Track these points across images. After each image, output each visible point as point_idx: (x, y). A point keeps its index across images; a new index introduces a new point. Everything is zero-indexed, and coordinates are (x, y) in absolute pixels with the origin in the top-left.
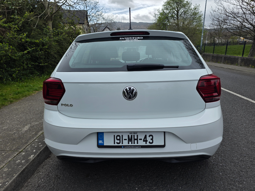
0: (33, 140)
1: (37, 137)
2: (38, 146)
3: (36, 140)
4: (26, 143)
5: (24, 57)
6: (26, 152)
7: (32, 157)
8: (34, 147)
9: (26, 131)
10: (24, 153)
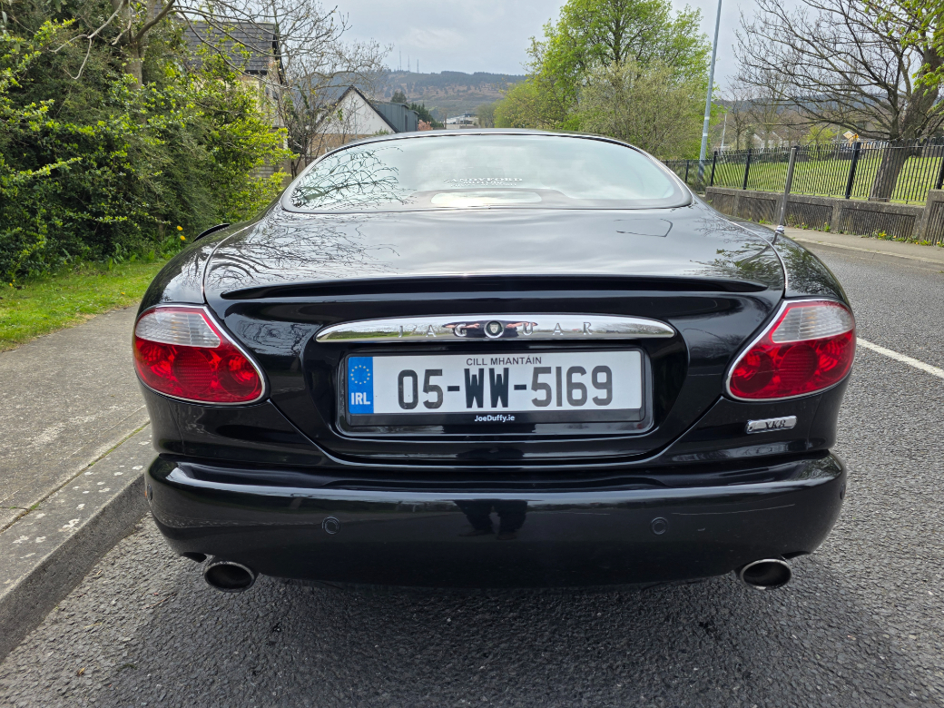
0: (74, 474)
1: (90, 462)
2: (95, 492)
3: (88, 473)
4: (49, 482)
5: (35, 187)
6: (51, 509)
7: (72, 527)
8: (79, 494)
9: (49, 445)
10: (43, 515)
